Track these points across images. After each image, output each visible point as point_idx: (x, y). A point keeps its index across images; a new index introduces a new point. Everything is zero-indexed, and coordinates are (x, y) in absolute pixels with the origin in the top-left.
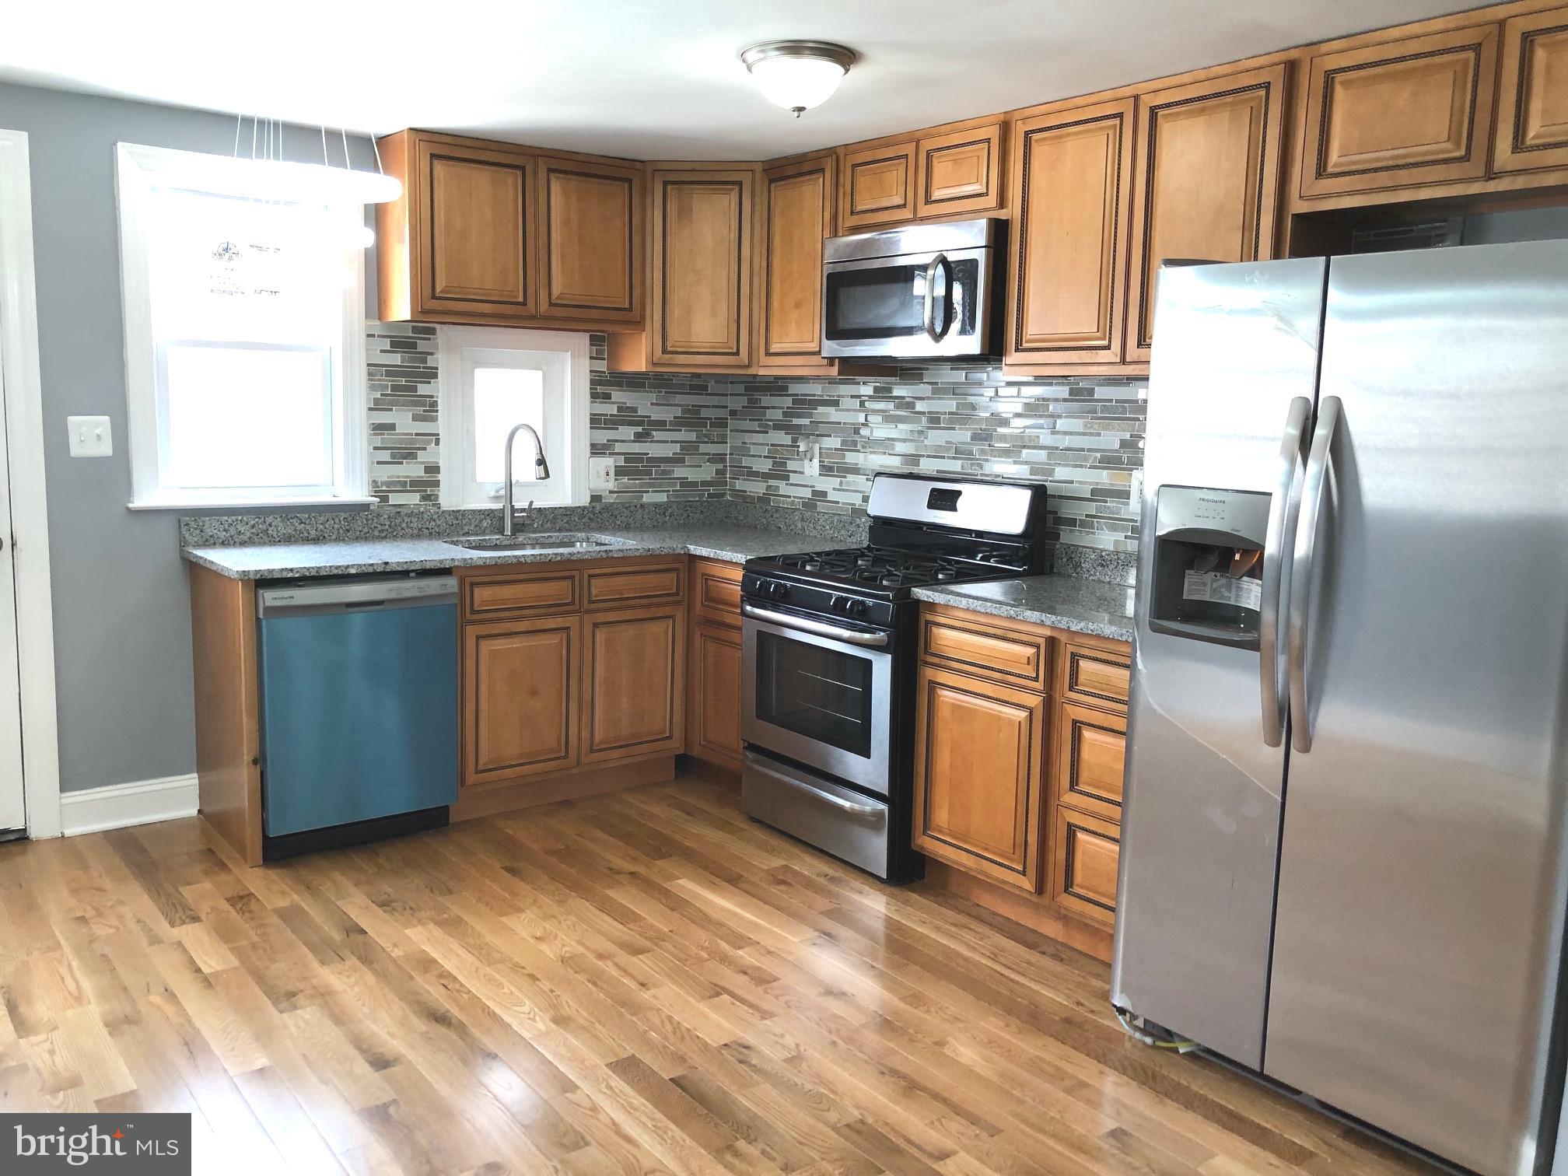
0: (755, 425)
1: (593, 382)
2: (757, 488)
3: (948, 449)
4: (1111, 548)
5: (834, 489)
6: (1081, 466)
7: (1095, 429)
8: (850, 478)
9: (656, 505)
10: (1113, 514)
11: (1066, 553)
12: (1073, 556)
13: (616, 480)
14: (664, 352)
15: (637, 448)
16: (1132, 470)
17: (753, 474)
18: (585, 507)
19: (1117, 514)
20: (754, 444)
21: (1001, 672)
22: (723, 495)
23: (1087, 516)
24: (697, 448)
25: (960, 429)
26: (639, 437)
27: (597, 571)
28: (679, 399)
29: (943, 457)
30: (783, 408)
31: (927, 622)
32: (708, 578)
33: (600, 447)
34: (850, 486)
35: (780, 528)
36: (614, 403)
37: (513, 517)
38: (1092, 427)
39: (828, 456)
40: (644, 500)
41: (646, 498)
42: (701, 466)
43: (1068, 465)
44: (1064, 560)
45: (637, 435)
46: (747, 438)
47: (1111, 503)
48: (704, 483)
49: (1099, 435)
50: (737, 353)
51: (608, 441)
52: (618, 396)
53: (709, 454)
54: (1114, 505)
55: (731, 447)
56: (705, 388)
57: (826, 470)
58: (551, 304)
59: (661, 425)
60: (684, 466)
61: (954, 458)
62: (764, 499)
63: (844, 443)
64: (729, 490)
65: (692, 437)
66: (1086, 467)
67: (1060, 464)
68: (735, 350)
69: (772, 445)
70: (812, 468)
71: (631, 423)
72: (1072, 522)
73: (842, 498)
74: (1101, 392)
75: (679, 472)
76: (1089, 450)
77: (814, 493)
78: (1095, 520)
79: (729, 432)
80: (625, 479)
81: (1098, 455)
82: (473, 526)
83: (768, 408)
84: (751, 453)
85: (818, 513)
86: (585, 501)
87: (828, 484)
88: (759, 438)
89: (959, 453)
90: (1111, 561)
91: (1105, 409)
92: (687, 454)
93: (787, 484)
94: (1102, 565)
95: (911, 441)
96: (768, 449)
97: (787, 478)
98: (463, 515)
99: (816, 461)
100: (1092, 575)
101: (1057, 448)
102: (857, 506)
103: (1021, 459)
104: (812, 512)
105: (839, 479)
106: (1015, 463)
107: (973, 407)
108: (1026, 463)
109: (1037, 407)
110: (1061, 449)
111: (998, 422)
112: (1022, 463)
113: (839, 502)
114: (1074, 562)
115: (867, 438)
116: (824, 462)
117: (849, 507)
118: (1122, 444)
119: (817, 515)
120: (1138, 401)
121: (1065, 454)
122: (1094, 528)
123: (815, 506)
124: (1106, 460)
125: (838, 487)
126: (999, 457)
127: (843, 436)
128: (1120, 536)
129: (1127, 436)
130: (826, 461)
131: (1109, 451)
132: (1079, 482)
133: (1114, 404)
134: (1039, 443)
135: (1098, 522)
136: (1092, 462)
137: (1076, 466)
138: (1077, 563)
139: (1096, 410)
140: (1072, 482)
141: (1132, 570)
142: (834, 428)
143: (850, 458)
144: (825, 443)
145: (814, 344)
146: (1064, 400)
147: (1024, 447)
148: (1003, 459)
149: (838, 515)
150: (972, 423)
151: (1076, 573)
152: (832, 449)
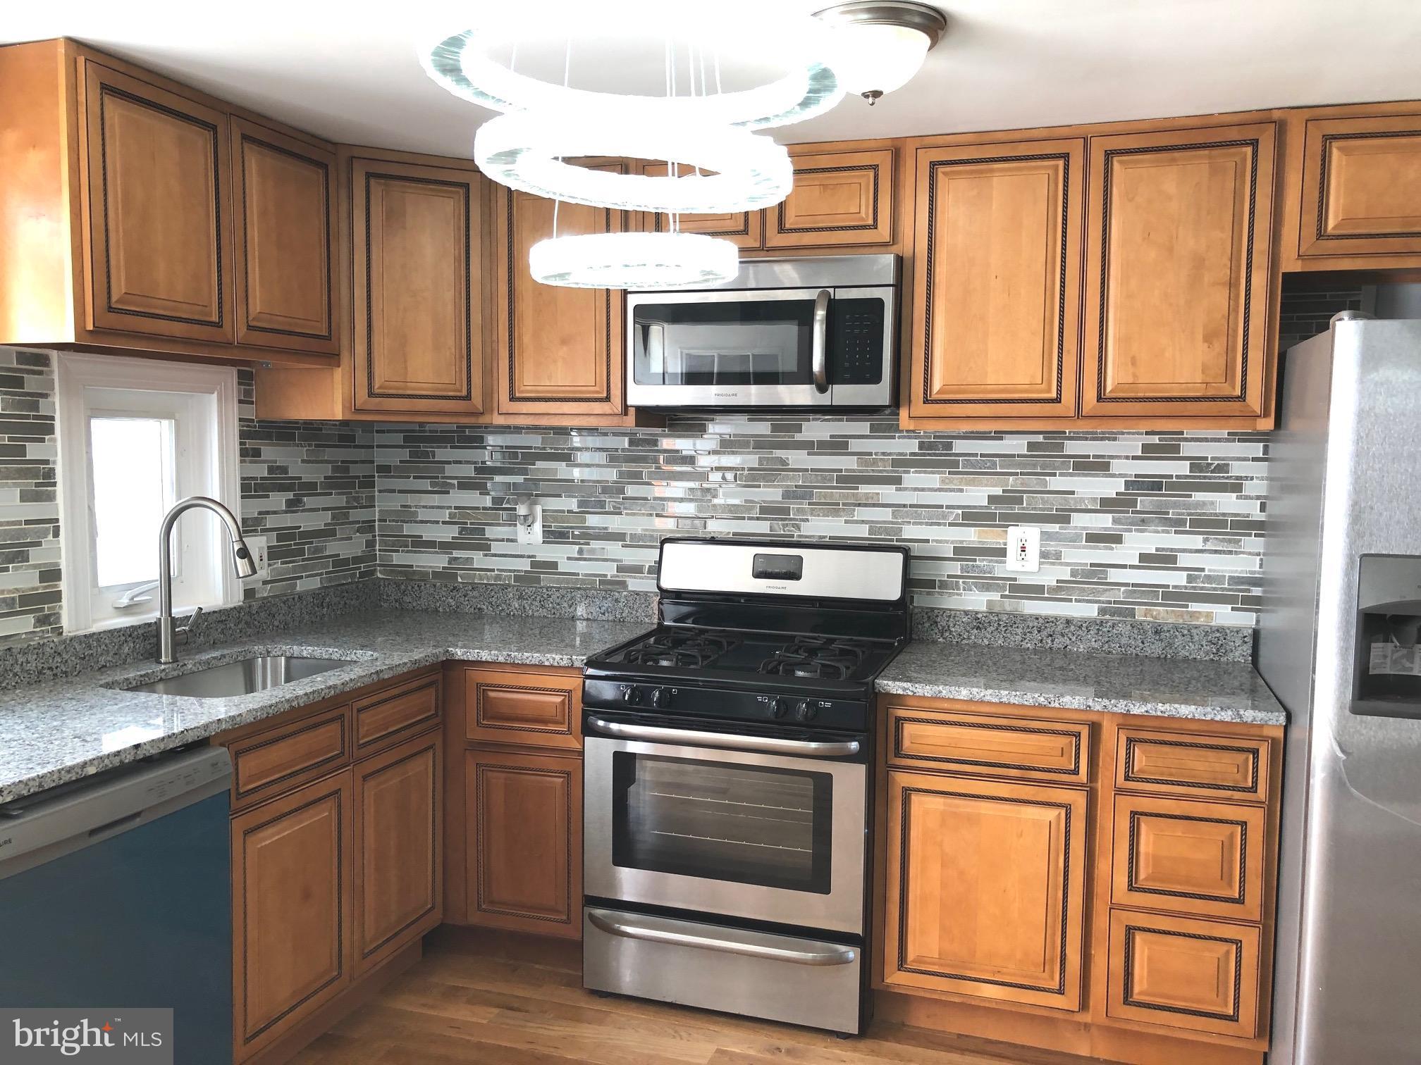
0: (426, 484)
1: (243, 435)
2: (436, 562)
3: (750, 509)
4: (984, 609)
5: (569, 558)
6: (939, 524)
7: (956, 485)
8: (595, 544)
9: (314, 594)
10: (984, 574)
11: (929, 617)
12: (939, 620)
13: (269, 565)
14: (371, 394)
15: (288, 521)
16: (1007, 526)
17: (420, 544)
18: (241, 608)
19: (990, 573)
20: (424, 507)
21: (1022, 769)
22: (373, 572)
23: (949, 576)
24: (346, 515)
25: (765, 486)
26: (293, 505)
27: (365, 702)
28: (329, 454)
29: (743, 518)
30: (475, 463)
31: (899, 720)
32: (483, 689)
33: (250, 523)
34: (594, 554)
35: (479, 609)
36: (264, 462)
37: (174, 634)
38: (952, 482)
39: (555, 520)
40: (298, 588)
41: (300, 586)
42: (351, 538)
43: (921, 524)
44: (927, 625)
45: (290, 503)
46: (410, 499)
47: (982, 562)
48: (357, 560)
49: (961, 490)
50: (468, 397)
51: (260, 513)
52: (270, 452)
53: (358, 522)
54: (985, 563)
55: (379, 511)
56: (352, 438)
57: (554, 535)
58: (250, 328)
59: (310, 488)
60: (335, 540)
61: (758, 519)
62: (446, 576)
63: (581, 504)
64: (380, 565)
65: (341, 501)
66: (944, 524)
67: (910, 522)
68: (464, 393)
69: (456, 508)
70: (531, 537)
71: (282, 488)
72: (930, 584)
73: (583, 568)
74: (960, 446)
75: (334, 547)
76: (948, 507)
78: (961, 581)
79: (377, 493)
80: (278, 564)
81: (960, 512)
82: (111, 654)
83: (449, 463)
84: (419, 519)
85: (548, 588)
86: (237, 599)
87: (560, 554)
88: (436, 499)
89: (768, 511)
90: (989, 622)
91: (968, 464)
92: (339, 524)
93: (486, 555)
94: (978, 628)
95: (691, 500)
96: (450, 514)
97: (488, 548)
98: (98, 640)
99: (538, 527)
100: (964, 639)
101: (905, 506)
102: (609, 578)
103: (855, 518)
104: (536, 587)
105: (577, 547)
106: (846, 522)
107: (784, 462)
108: (863, 522)
109: (875, 462)
110: (911, 506)
111: (820, 478)
112: (857, 522)
113: (579, 573)
114: (939, 626)
115: (619, 498)
116: (550, 527)
117: (598, 579)
118: (992, 499)
119: (545, 591)
120: (1013, 456)
121: (916, 512)
122: (959, 589)
123: (538, 580)
124: (971, 517)
125: (576, 556)
126: (823, 516)
127: (583, 497)
128: (995, 596)
129: (998, 491)
130: (554, 526)
131: (975, 507)
132: (937, 541)
133: (979, 458)
134: (879, 501)
135: (964, 583)
136: (954, 520)
137: (932, 524)
138: (943, 627)
139: (956, 464)
140: (928, 541)
141: (1019, 631)
142: (567, 487)
143: (593, 521)
144: (553, 504)
145: (597, 389)
146: (912, 454)
147: (859, 505)
148: (830, 518)
149: (579, 589)
150: (783, 480)
151: (944, 638)
152: (563, 511)
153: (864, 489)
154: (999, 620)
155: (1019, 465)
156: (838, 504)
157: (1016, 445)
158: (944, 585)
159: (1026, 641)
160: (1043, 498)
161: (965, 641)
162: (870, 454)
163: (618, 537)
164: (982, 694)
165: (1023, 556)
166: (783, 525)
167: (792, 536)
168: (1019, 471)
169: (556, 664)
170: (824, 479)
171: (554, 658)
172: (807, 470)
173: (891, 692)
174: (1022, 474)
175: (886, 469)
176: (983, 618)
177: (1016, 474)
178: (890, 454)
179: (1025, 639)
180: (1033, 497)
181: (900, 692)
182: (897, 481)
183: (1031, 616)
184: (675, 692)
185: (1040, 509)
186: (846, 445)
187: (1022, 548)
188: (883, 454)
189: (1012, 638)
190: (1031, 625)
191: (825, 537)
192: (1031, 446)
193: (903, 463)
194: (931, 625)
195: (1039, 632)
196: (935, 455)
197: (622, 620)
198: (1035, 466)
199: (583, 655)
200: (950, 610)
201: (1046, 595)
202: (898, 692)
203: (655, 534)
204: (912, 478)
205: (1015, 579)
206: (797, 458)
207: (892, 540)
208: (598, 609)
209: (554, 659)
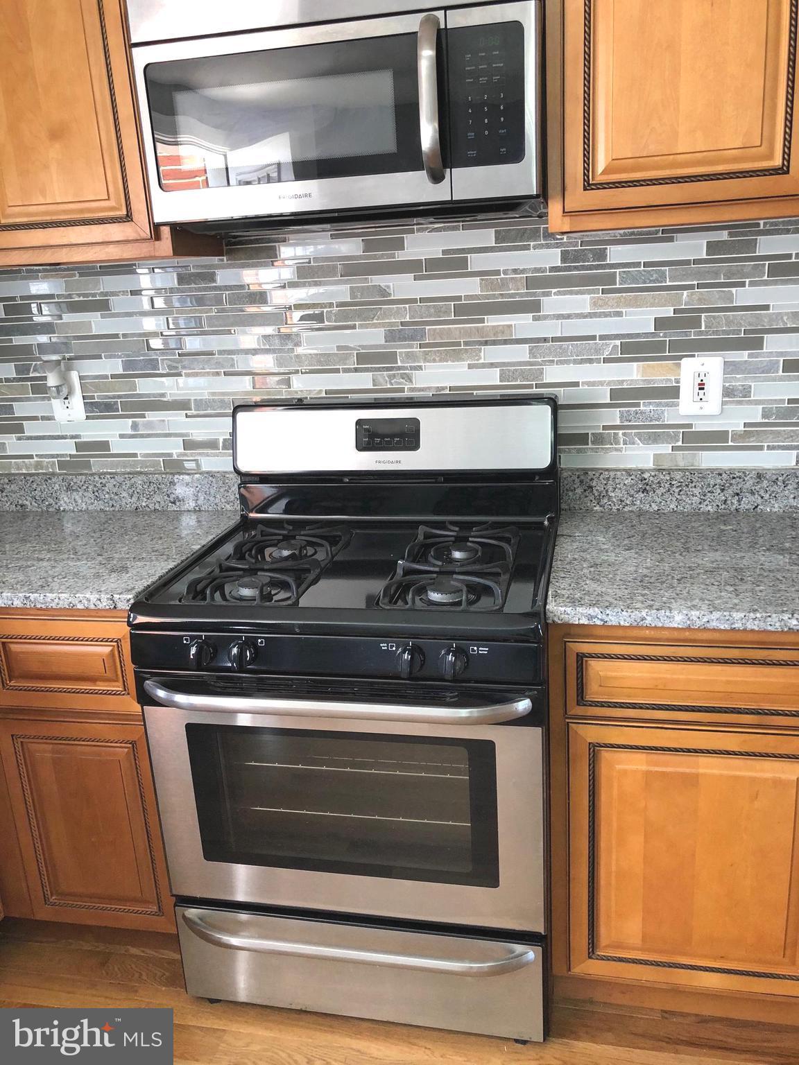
3: (344, 359)
4: (651, 465)
5: (122, 436)
6: (590, 361)
7: (611, 308)
8: (152, 416)
10: (651, 421)
11: (581, 482)
12: (594, 484)
16: (680, 358)
19: (658, 420)
23: (605, 428)
25: (361, 326)
29: (337, 371)
34: (152, 429)
35: (21, 506)
38: (606, 304)
39: (98, 388)
43: (567, 362)
44: (579, 491)
47: (646, 406)
49: (619, 314)
54: (651, 408)
57: (98, 409)
61: (356, 370)
63: (128, 365)
66: (598, 361)
67: (553, 361)
70: (70, 409)
72: (582, 439)
73: (142, 448)
74: (617, 254)
76: (602, 338)
77: (79, 446)
78: (621, 432)
81: (618, 342)
85: (100, 475)
87: (110, 431)
89: (367, 359)
90: (659, 483)
91: (627, 277)
93: (19, 438)
94: (644, 491)
95: (267, 351)
97: (18, 429)
99: (77, 401)
100: (627, 505)
101: (545, 340)
102: (175, 457)
103: (482, 361)
104: (86, 474)
105: (130, 421)
106: (470, 367)
107: (383, 292)
108: (492, 365)
109: (504, 284)
110: (554, 339)
111: (432, 310)
112: (484, 366)
113: (136, 454)
114: (595, 491)
115: (174, 354)
116: (93, 397)
117: (161, 459)
118: (660, 323)
119: (97, 478)
120: (687, 262)
121: (561, 347)
122: (617, 443)
123: (87, 465)
124: (634, 349)
125: (130, 432)
126: (440, 361)
127: (128, 356)
128: (665, 449)
129: (668, 312)
130: (97, 397)
131: (638, 335)
132: (589, 384)
133: (642, 268)
134: (511, 335)
135: (624, 434)
136: (610, 354)
137: (582, 361)
138: (601, 492)
139: (611, 279)
140: (576, 384)
141: (697, 491)
142: (106, 345)
143: (146, 387)
144: (93, 368)
145: (112, 203)
146: (553, 269)
147: (486, 343)
148: (450, 363)
149: (140, 473)
150: (385, 316)
151: (601, 506)
152: (106, 377)
153: (493, 321)
154: (671, 479)
155: (698, 274)
156: (459, 344)
157: (693, 247)
158: (599, 439)
159: (707, 502)
160: (727, 318)
161: (627, 509)
162: (497, 273)
163: (181, 405)
164: (705, 619)
165: (701, 396)
166: (389, 376)
167: (402, 390)
168: (696, 283)
169: (92, 607)
170: (438, 311)
171: (88, 598)
172: (414, 301)
173: (571, 622)
174: (699, 286)
175: (518, 292)
176: (651, 479)
177: (691, 287)
178: (523, 271)
179: (705, 500)
180: (714, 317)
181: (584, 621)
182: (532, 307)
183: (712, 471)
184: (262, 642)
185: (724, 332)
186: (463, 263)
187: (699, 384)
188: (515, 271)
189: (687, 500)
190: (712, 483)
191: (443, 388)
192: (712, 247)
193: (540, 282)
194: (585, 490)
195: (722, 490)
196: (584, 268)
197: (197, 509)
198: (716, 274)
199: (129, 591)
200: (607, 470)
201: (730, 444)
202: (581, 622)
203: (226, 398)
204: (554, 302)
205: (690, 426)
206: (402, 285)
207: (530, 386)
208: (166, 497)
209: (89, 600)
